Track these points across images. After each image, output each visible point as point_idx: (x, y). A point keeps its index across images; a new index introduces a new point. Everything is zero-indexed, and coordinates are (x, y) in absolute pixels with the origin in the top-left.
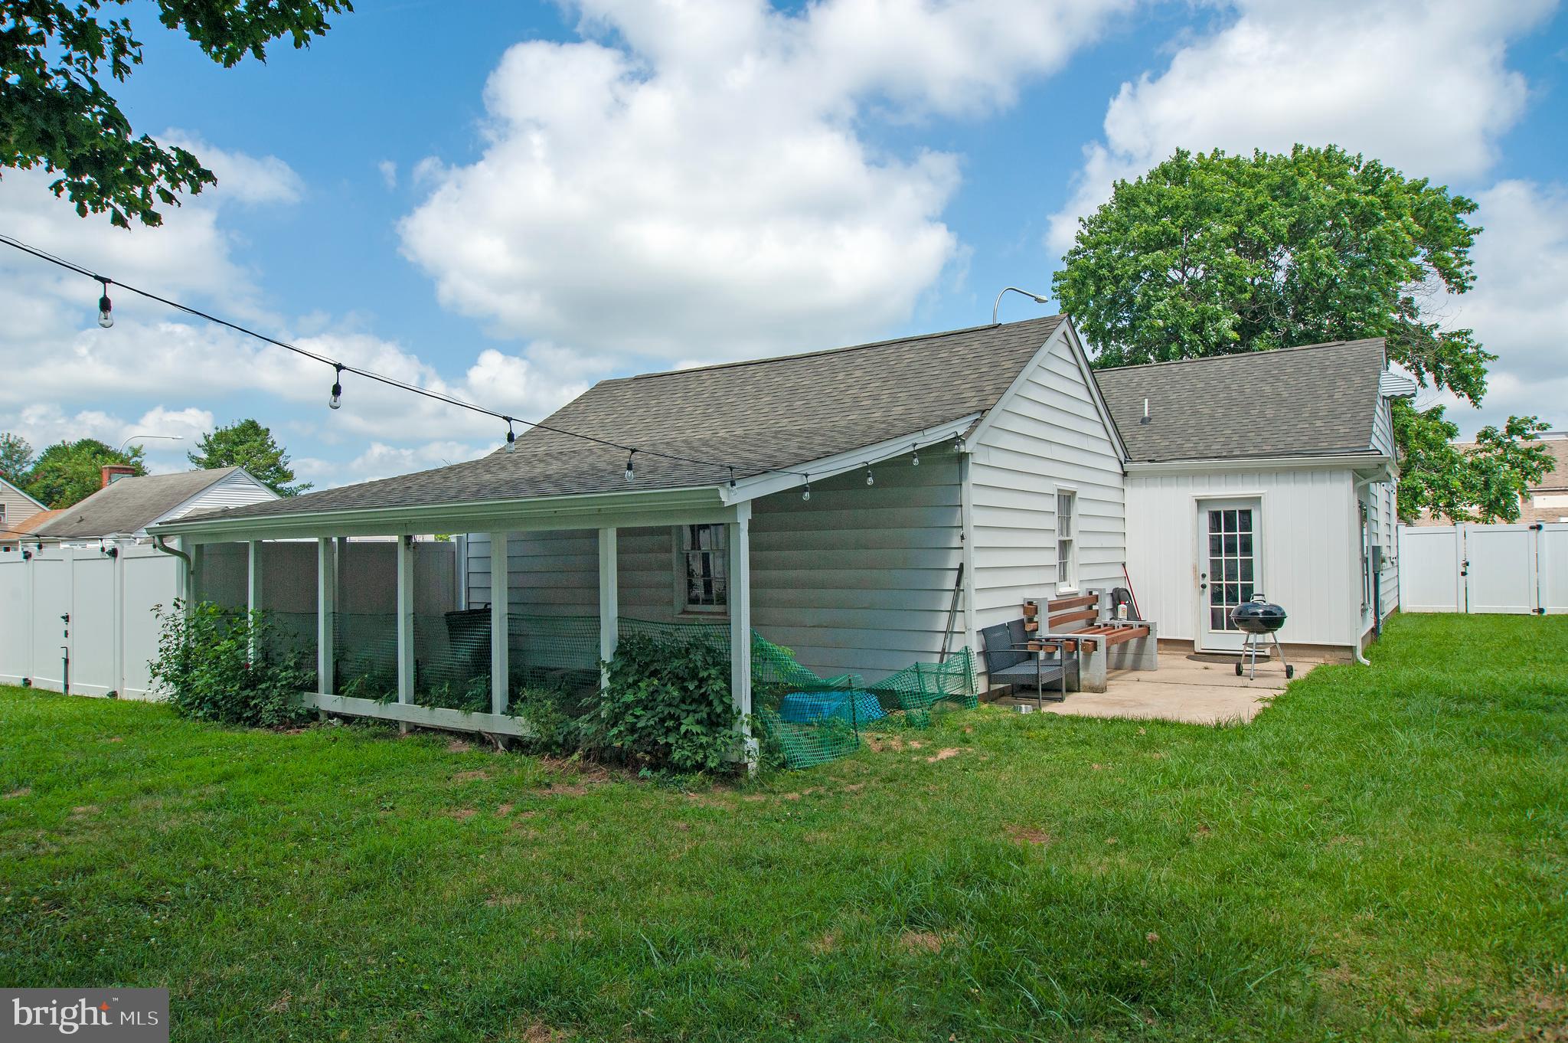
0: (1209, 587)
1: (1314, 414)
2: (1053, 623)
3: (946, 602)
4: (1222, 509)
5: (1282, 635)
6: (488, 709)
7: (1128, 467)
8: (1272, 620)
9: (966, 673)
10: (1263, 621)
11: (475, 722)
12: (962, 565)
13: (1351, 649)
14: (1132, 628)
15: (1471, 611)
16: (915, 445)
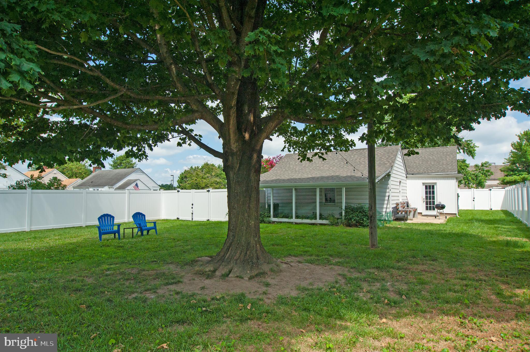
0: (425, 201)
1: (443, 164)
2: (400, 207)
3: (386, 202)
4: (428, 185)
5: (445, 211)
6: (316, 219)
7: (407, 176)
8: (443, 207)
10: (440, 207)
11: (313, 221)
12: (389, 195)
13: (455, 214)
15: (475, 209)
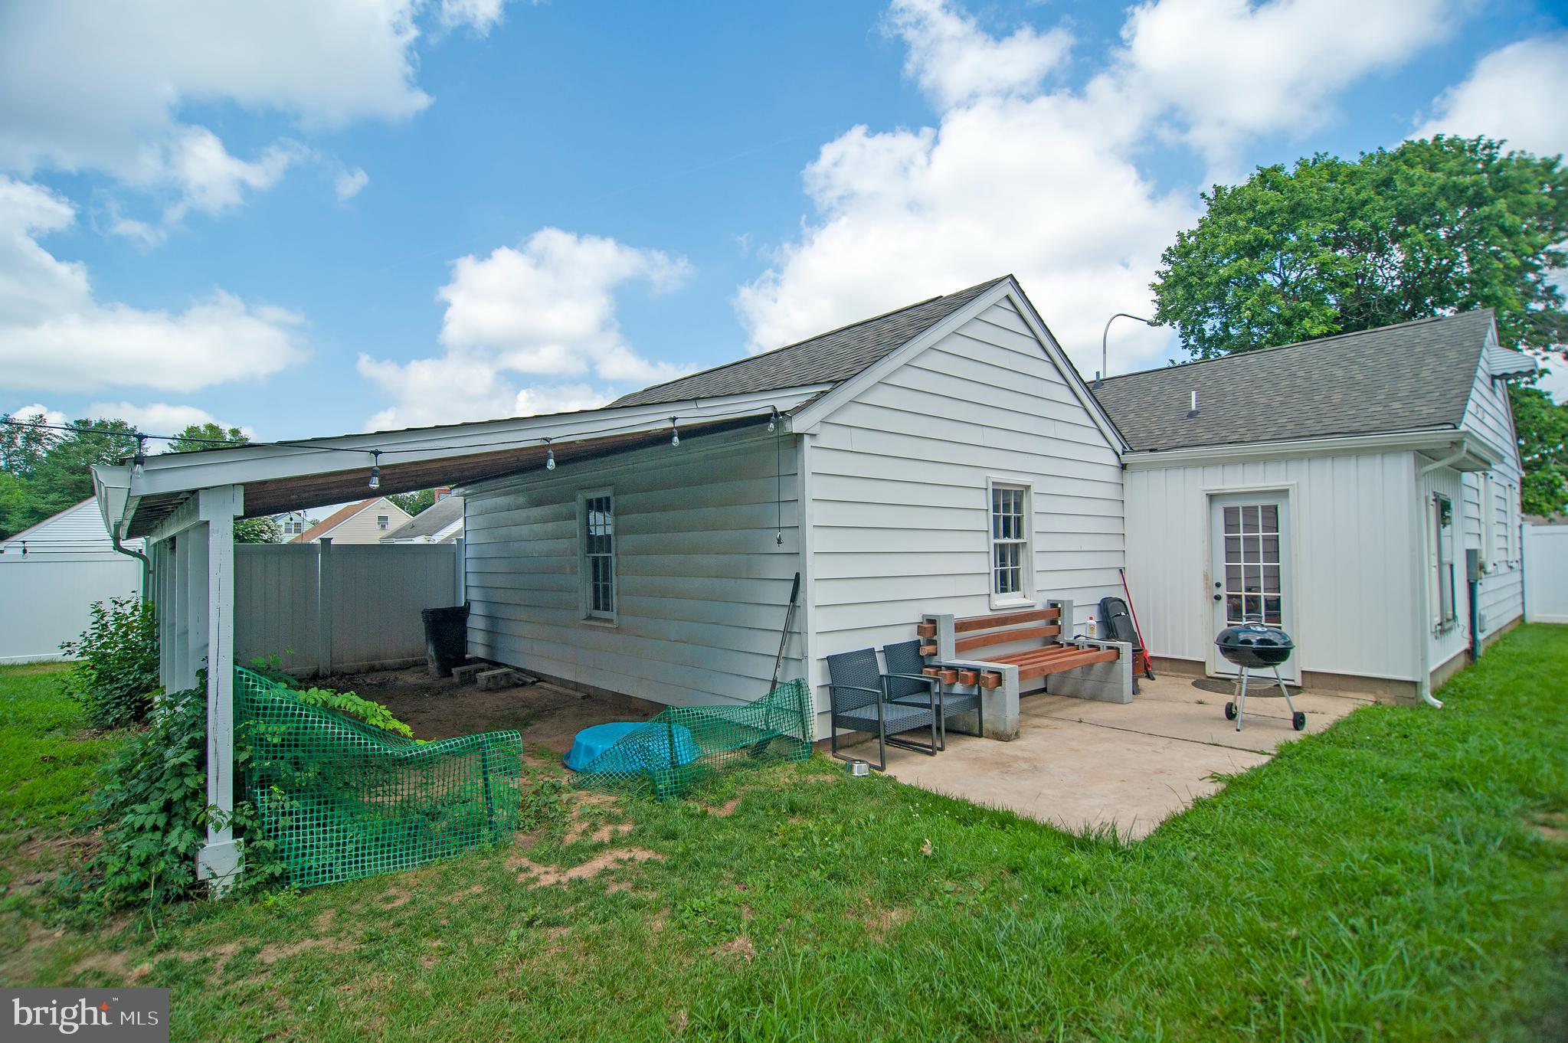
0: (1224, 599)
2: (961, 648)
3: (776, 619)
4: (1240, 504)
7: (1125, 459)
8: (1273, 651)
9: (802, 714)
10: (1259, 653)
12: (798, 575)
13: (1413, 684)
14: (1099, 649)
16: (674, 419)
